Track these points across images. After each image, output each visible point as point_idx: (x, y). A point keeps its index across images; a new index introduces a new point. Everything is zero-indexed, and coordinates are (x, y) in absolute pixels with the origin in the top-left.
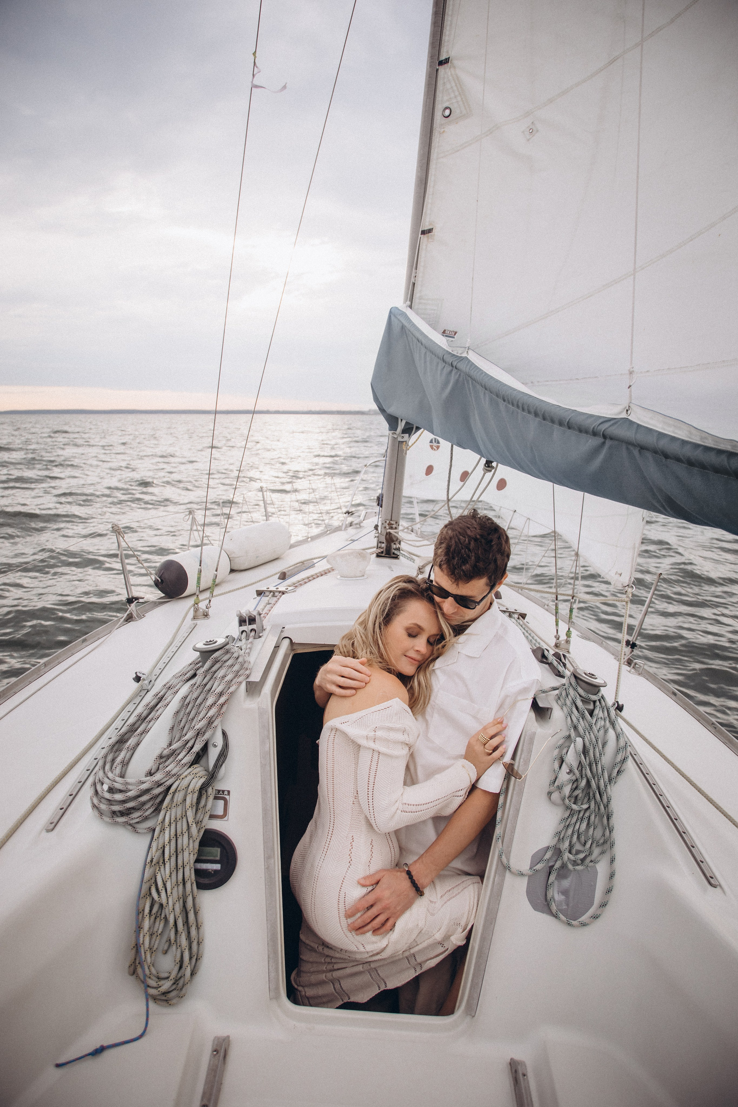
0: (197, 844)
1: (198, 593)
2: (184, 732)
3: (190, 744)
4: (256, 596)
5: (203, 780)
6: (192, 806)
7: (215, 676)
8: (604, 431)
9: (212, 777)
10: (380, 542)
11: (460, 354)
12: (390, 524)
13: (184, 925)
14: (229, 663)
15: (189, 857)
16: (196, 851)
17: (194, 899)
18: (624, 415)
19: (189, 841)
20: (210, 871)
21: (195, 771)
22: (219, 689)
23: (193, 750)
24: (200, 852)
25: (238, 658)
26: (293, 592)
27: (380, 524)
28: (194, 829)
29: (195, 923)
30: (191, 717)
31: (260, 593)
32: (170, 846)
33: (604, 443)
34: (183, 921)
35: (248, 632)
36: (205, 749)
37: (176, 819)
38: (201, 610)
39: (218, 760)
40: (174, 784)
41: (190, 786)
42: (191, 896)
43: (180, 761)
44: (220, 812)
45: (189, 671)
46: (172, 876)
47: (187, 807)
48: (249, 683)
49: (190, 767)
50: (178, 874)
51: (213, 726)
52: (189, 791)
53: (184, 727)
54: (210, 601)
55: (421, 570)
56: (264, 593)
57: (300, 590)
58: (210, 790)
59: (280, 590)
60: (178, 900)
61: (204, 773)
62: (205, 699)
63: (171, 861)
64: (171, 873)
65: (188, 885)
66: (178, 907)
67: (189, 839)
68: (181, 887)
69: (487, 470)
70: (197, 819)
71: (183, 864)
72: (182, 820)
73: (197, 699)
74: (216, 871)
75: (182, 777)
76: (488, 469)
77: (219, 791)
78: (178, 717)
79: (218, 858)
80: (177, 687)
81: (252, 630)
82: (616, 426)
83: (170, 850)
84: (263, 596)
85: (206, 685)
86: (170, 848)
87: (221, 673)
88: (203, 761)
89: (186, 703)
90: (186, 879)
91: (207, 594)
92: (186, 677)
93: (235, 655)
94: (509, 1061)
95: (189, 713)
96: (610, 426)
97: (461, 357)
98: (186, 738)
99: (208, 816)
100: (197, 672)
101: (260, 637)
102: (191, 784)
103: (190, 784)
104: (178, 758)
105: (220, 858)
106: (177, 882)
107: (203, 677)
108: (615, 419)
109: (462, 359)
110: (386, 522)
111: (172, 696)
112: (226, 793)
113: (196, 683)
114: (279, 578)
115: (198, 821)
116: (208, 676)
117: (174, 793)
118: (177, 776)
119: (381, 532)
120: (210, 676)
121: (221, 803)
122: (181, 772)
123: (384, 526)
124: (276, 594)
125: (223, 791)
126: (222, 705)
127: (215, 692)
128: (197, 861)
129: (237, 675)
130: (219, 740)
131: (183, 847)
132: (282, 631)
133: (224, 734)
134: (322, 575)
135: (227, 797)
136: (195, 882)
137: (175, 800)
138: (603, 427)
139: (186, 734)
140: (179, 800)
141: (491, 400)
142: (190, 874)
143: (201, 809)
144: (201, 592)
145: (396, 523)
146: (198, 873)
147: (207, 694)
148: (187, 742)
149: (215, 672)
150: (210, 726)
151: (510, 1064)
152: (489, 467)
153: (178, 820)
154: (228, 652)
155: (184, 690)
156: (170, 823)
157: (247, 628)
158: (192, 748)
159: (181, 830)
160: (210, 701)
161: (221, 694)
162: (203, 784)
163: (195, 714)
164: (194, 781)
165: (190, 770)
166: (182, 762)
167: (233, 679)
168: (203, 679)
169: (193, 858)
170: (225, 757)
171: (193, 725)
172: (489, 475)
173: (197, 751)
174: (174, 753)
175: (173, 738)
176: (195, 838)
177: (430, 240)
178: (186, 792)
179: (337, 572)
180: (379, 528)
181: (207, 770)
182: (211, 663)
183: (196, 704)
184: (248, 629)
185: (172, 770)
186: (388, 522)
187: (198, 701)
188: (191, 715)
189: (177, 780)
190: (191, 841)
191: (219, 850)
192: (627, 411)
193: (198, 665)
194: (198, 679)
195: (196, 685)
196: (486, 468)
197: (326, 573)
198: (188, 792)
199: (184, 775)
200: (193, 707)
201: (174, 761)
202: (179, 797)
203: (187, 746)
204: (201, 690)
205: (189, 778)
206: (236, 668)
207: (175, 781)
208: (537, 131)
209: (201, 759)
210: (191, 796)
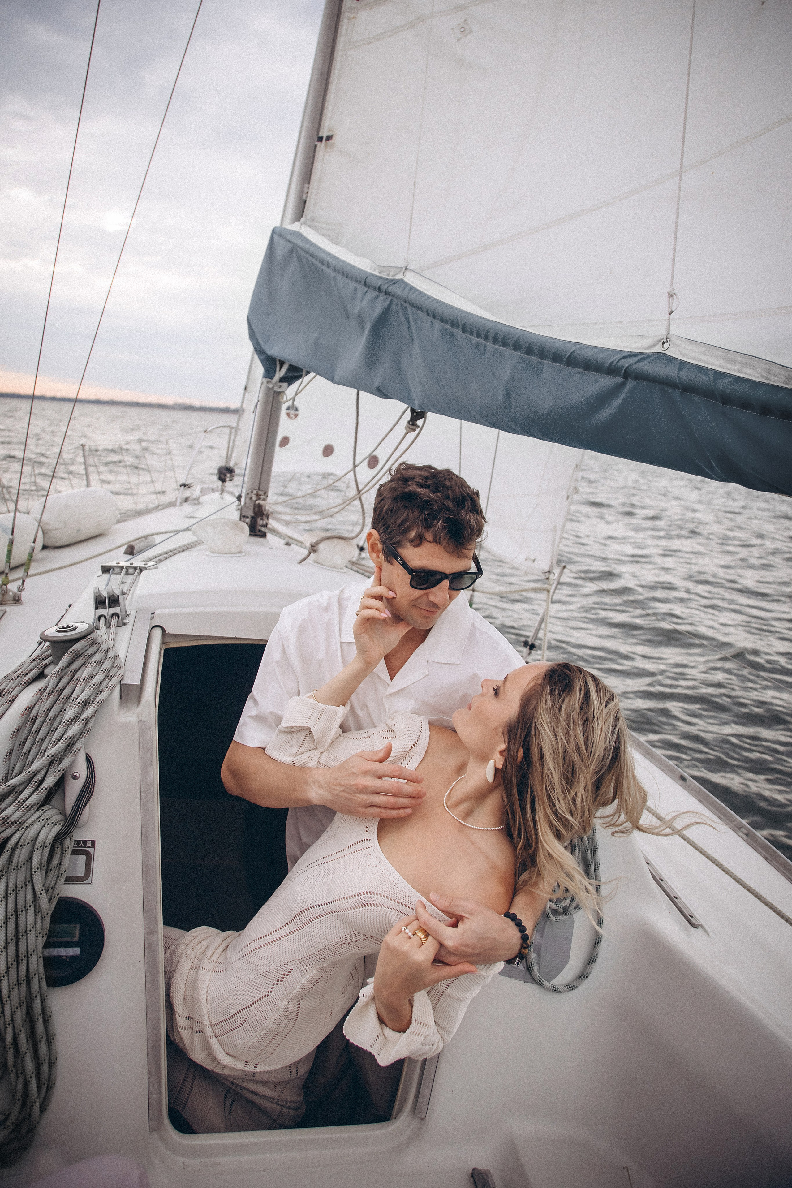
0: (48, 920)
1: (7, 570)
2: (30, 758)
3: (39, 777)
4: (100, 573)
5: (57, 828)
6: (40, 867)
7: (76, 677)
8: (626, 368)
9: (72, 823)
10: (244, 517)
11: (393, 276)
12: (257, 495)
13: (27, 1041)
14: (97, 658)
15: (36, 943)
16: (46, 931)
17: (43, 1001)
18: (658, 349)
19: (35, 918)
20: (65, 958)
21: (46, 816)
22: (83, 697)
23: (44, 785)
24: (51, 933)
25: (107, 651)
26: (155, 568)
27: (243, 495)
28: (44, 899)
29: (44, 1036)
30: (40, 736)
31: (106, 570)
32: (7, 927)
33: (622, 385)
34: (26, 1035)
35: (108, 617)
36: (61, 783)
37: (16, 887)
38: (11, 593)
39: (80, 797)
40: (14, 837)
41: (39, 837)
42: (39, 997)
43: (24, 801)
44: (80, 872)
45: (31, 670)
46: (10, 972)
47: (34, 868)
48: (123, 686)
49: (38, 810)
50: (20, 968)
51: (75, 748)
52: (38, 844)
53: (29, 752)
54: (24, 582)
55: (315, 548)
56: (113, 570)
57: (162, 566)
58: (67, 842)
59: (134, 565)
60: (18, 1006)
61: (59, 817)
62: (62, 710)
63: (9, 951)
64: (8, 968)
65: (35, 984)
66: (19, 1017)
67: (36, 915)
68: (24, 986)
69: (410, 428)
70: (47, 885)
71: (27, 952)
72: (26, 889)
73: (49, 710)
74: (72, 957)
75: (26, 825)
76: (412, 427)
77: (79, 842)
78: (19, 736)
79: (76, 939)
80: (14, 693)
81: (113, 615)
82: (645, 362)
83: (6, 933)
84: (113, 573)
85: (62, 690)
86: (6, 930)
87: (85, 673)
88: (55, 801)
89: (31, 716)
90: (32, 974)
91: (20, 573)
92: (27, 678)
93: (104, 647)
94: (470, 1171)
95: (37, 732)
96: (636, 363)
97: (394, 280)
98: (33, 767)
99: (64, 880)
100: (46, 671)
101: (125, 624)
102: (40, 834)
103: (38, 835)
104: (20, 797)
105: (80, 938)
106: (18, 981)
107: (58, 678)
108: (644, 353)
109: (395, 282)
110: (252, 492)
111: (6, 705)
112: (89, 844)
113: (46, 687)
114: (125, 553)
115: (49, 887)
116: (65, 677)
117: (14, 849)
118: (19, 824)
119: (245, 503)
120: (69, 678)
121: (82, 858)
122: (24, 818)
123: (250, 496)
124: (131, 571)
125: (85, 842)
126: (88, 720)
127: (78, 700)
128: (46, 946)
129: (108, 676)
130: (81, 770)
131: (27, 928)
132: (152, 618)
133: (89, 761)
134: (183, 551)
135: (91, 850)
136: (44, 977)
137: (15, 860)
138: (626, 363)
139: (32, 762)
140: (21, 859)
141: (443, 331)
142: (36, 965)
143: (53, 870)
144: (12, 569)
145: (265, 493)
146: (49, 962)
147: (65, 703)
148: (35, 774)
149: (76, 671)
150: (70, 749)
151: (472, 1175)
152: (413, 425)
153: (19, 887)
154: (93, 643)
155: (27, 697)
156: (7, 894)
157: (107, 611)
158: (42, 781)
159: (23, 903)
160: (70, 713)
161: (85, 704)
162: (58, 834)
163: (47, 732)
164: (45, 830)
165: (38, 814)
166: (28, 803)
167: (102, 682)
168: (57, 681)
169: (41, 942)
170: (91, 793)
171: (44, 747)
172: (412, 435)
173: (51, 786)
174: (13, 790)
175: (11, 768)
176: (46, 913)
177: (328, 150)
178: (33, 847)
179: (206, 547)
180: (243, 500)
181: (63, 813)
182: (69, 658)
183: (49, 717)
184: (108, 613)
185: (11, 816)
186: (255, 492)
187: (52, 714)
188: (40, 734)
189: (18, 830)
190: (39, 918)
191: (78, 927)
192: (664, 343)
193: (44, 662)
194: (49, 682)
195: (47, 691)
196: (409, 425)
197: (188, 549)
198: (36, 847)
199: (29, 821)
200: (43, 723)
201: (14, 802)
202: (21, 854)
203: (35, 779)
204: (56, 697)
205: (37, 826)
206: (107, 665)
207: (16, 832)
208: (471, 31)
209: (53, 797)
210: (40, 852)
